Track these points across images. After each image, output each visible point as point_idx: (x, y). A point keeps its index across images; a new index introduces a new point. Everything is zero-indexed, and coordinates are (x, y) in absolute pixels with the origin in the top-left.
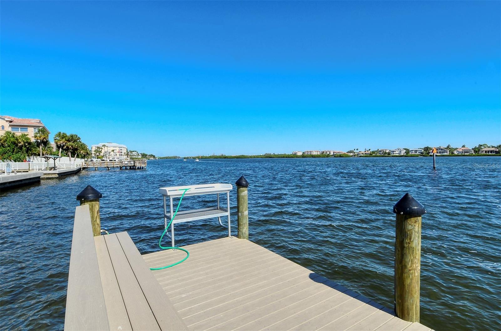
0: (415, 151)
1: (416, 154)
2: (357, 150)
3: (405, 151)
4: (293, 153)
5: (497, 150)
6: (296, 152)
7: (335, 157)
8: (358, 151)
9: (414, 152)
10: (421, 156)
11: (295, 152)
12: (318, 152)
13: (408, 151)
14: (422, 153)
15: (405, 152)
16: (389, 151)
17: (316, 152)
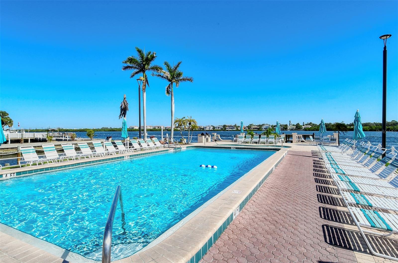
0: (218, 127)
1: (218, 129)
3: (212, 127)
4: (131, 127)
5: (258, 128)
6: (133, 127)
7: (168, 131)
9: (217, 128)
10: (222, 130)
11: (132, 127)
12: (152, 127)
13: (214, 128)
14: (222, 129)
15: (213, 128)
16: (203, 127)
17: (150, 127)
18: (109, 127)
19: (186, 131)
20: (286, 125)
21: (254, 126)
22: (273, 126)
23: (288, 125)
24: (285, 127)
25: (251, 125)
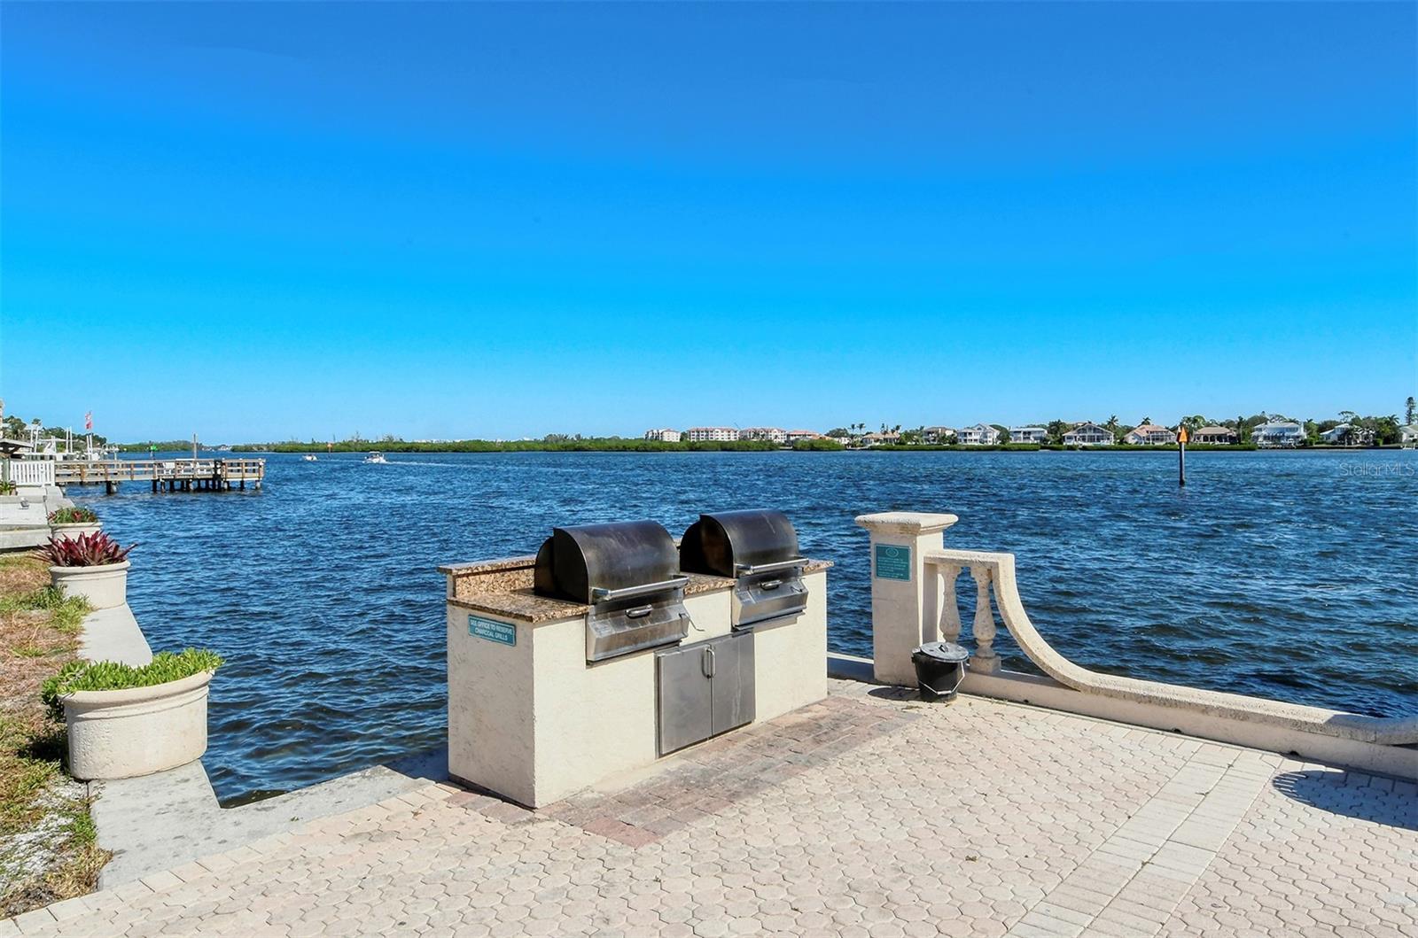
0: (1025, 433)
1: (1027, 441)
2: (861, 426)
3: (997, 433)
4: (650, 435)
5: (1234, 433)
6: (660, 432)
8: (864, 431)
9: (1021, 435)
10: (1042, 448)
11: (655, 431)
12: (732, 434)
13: (1005, 435)
14: (1044, 440)
15: (998, 438)
16: (952, 432)
17: (725, 433)
18: (572, 436)
19: (872, 449)
20: (1390, 422)
21: (1208, 425)
22: (1315, 428)
23: (1402, 421)
24: (1388, 431)
25: (1195, 421)
